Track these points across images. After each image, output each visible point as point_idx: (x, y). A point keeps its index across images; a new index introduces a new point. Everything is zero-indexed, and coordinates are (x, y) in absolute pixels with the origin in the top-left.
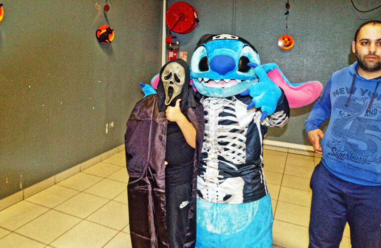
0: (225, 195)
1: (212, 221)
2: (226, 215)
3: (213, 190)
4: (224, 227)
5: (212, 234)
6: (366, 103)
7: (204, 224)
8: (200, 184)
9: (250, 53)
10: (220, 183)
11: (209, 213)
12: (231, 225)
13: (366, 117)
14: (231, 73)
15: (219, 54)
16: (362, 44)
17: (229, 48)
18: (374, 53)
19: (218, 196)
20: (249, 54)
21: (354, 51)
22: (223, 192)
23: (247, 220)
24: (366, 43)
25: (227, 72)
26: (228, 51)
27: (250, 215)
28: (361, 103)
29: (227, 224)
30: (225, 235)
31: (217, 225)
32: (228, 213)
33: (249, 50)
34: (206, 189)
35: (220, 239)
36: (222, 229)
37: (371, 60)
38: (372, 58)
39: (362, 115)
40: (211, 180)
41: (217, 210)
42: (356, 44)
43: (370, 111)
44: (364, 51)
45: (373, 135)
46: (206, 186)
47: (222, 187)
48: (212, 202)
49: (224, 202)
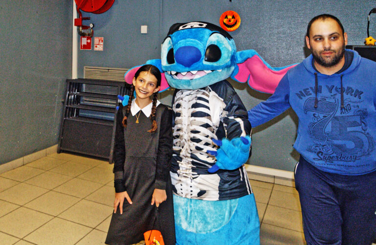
0: (199, 191)
1: (186, 219)
2: (201, 212)
3: (187, 184)
4: (199, 226)
5: (187, 232)
6: (337, 100)
7: (179, 222)
8: (174, 179)
9: (220, 40)
10: (193, 178)
11: (183, 209)
12: (206, 223)
13: (343, 115)
14: (197, 64)
15: (183, 46)
16: (316, 40)
17: (194, 38)
18: (329, 49)
19: (192, 191)
20: (218, 42)
21: (309, 47)
22: (197, 187)
23: (223, 219)
24: (320, 39)
25: (192, 64)
26: (192, 42)
27: (227, 214)
28: (333, 101)
29: (202, 222)
30: (201, 235)
31: (192, 222)
32: (202, 210)
33: (218, 37)
34: (180, 184)
35: (196, 239)
36: (197, 228)
37: (328, 55)
38: (328, 53)
39: (338, 114)
40: (185, 175)
41: (191, 206)
42: (309, 40)
43: (344, 108)
44: (319, 47)
45: (356, 131)
46: (180, 181)
47: (196, 182)
48: (186, 198)
49: (198, 198)
